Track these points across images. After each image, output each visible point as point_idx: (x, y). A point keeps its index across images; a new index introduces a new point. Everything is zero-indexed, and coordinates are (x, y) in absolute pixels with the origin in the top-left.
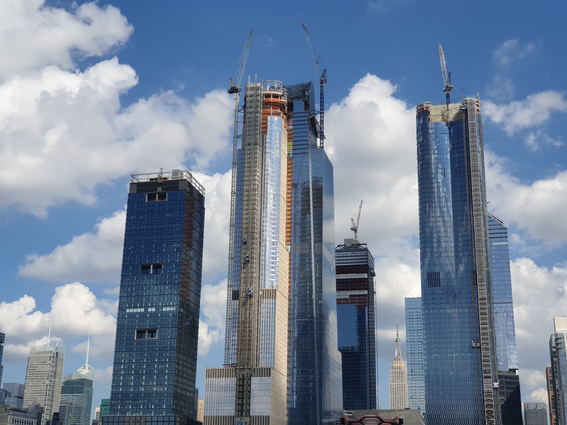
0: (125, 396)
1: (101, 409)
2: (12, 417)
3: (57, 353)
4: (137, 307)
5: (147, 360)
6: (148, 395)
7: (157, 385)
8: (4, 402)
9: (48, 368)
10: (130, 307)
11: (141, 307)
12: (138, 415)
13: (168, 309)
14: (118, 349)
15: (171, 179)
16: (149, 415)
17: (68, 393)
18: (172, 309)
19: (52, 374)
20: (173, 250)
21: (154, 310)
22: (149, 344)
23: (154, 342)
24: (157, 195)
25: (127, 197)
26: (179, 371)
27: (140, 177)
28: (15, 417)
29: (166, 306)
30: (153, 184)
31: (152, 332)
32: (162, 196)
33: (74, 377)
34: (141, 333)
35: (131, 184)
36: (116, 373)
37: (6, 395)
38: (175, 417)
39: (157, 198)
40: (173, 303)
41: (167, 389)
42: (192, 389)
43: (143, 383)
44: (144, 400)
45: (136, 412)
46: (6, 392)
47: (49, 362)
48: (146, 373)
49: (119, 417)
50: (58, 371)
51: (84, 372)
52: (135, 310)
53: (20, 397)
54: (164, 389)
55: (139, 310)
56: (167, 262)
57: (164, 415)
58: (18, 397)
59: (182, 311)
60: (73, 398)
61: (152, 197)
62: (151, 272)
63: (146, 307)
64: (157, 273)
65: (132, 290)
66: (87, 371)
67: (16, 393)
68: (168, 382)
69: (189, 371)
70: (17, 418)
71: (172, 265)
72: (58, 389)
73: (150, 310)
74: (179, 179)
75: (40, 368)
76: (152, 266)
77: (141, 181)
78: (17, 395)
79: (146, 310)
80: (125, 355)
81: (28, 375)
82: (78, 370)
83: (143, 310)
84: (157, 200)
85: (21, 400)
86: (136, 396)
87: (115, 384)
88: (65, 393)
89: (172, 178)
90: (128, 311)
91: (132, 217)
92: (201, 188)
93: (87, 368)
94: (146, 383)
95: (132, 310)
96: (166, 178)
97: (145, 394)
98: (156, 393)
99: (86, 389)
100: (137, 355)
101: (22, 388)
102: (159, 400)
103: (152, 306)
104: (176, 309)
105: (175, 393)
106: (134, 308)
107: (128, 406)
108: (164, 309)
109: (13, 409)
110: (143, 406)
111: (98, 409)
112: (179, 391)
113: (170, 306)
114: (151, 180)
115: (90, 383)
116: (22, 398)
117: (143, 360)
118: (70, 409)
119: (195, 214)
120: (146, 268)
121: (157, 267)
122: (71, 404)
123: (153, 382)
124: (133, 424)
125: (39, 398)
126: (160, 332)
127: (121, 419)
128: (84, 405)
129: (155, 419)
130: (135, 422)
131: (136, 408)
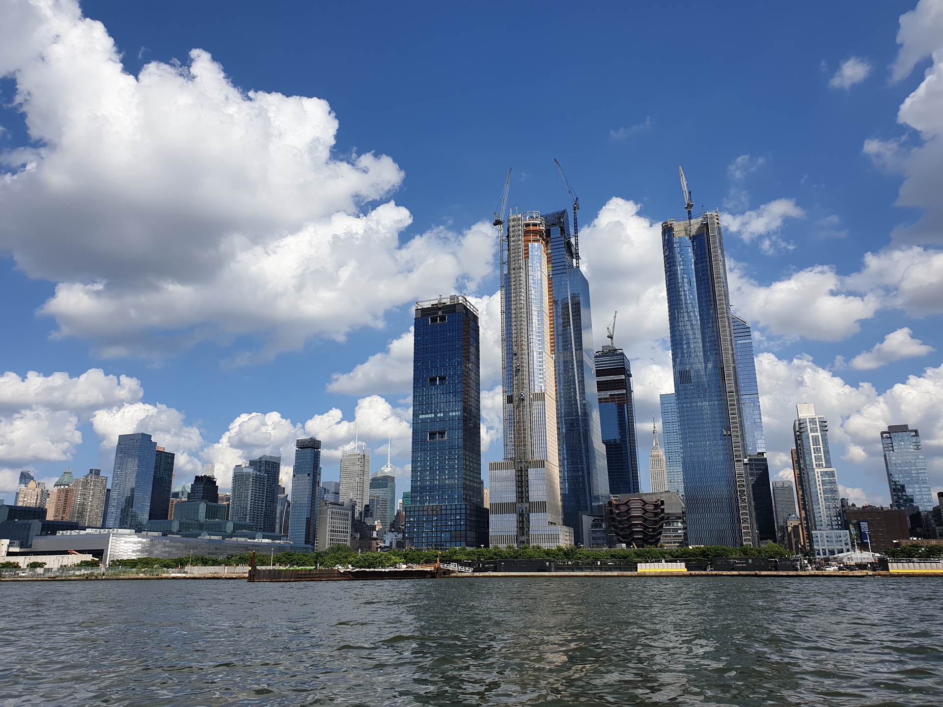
0: (423, 488)
1: (403, 501)
2: (331, 510)
3: (364, 455)
4: (428, 414)
5: (439, 457)
6: (442, 487)
7: (449, 478)
8: (323, 498)
9: (357, 468)
10: (422, 414)
11: (431, 413)
12: (434, 504)
13: (454, 414)
14: (414, 451)
15: (449, 304)
16: (444, 504)
17: (376, 488)
18: (457, 414)
19: (362, 473)
20: (455, 363)
21: (442, 415)
22: (439, 444)
23: (444, 442)
24: (438, 318)
25: (414, 321)
26: (466, 466)
27: (423, 303)
28: (333, 510)
29: (452, 411)
30: (434, 309)
31: (442, 434)
32: (442, 319)
33: (379, 475)
34: (432, 435)
35: (416, 310)
36: (414, 470)
37: (324, 491)
38: (466, 505)
39: (438, 320)
40: (458, 408)
41: (458, 481)
42: (478, 481)
43: (437, 478)
44: (439, 492)
45: (433, 502)
46: (325, 489)
47: (358, 463)
48: (439, 469)
49: (419, 507)
50: (365, 470)
51: (387, 470)
52: (427, 416)
53: (337, 493)
54: (455, 481)
55: (430, 416)
56: (450, 374)
57: (456, 503)
58: (335, 493)
59: (466, 415)
60: (379, 492)
61: (434, 320)
62: (438, 384)
63: (435, 413)
64: (442, 384)
65: (423, 399)
66: (390, 469)
67: (333, 490)
68: (458, 476)
69: (475, 466)
70: (336, 510)
71: (455, 377)
72: (367, 485)
73: (439, 415)
74: (456, 303)
75: (351, 468)
76: (438, 378)
77: (424, 307)
78: (334, 491)
79: (436, 415)
80: (421, 454)
81: (342, 475)
82: (382, 469)
83: (433, 415)
84: (438, 322)
85: (337, 495)
86: (432, 488)
87: (414, 480)
88: (373, 488)
89: (450, 302)
90: (421, 417)
92: (475, 310)
93: (389, 466)
94: (439, 477)
95: (424, 416)
96: (445, 303)
97: (439, 486)
98: (449, 485)
99: (389, 484)
100: (430, 454)
101: (337, 485)
102: (452, 491)
103: (440, 412)
104: (461, 413)
105: (464, 484)
106: (425, 414)
107: (426, 498)
108: (451, 414)
109: (331, 503)
110: (439, 497)
111: (401, 501)
112: (467, 482)
113: (455, 411)
114: (432, 305)
115: (393, 479)
117: (436, 458)
118: (378, 501)
119: (471, 332)
120: (433, 380)
121: (442, 379)
122: (378, 497)
123: (445, 476)
124: (430, 513)
125: (351, 493)
126: (449, 433)
127: (421, 509)
128: (389, 498)
129: (449, 507)
130: (433, 510)
131: (433, 498)
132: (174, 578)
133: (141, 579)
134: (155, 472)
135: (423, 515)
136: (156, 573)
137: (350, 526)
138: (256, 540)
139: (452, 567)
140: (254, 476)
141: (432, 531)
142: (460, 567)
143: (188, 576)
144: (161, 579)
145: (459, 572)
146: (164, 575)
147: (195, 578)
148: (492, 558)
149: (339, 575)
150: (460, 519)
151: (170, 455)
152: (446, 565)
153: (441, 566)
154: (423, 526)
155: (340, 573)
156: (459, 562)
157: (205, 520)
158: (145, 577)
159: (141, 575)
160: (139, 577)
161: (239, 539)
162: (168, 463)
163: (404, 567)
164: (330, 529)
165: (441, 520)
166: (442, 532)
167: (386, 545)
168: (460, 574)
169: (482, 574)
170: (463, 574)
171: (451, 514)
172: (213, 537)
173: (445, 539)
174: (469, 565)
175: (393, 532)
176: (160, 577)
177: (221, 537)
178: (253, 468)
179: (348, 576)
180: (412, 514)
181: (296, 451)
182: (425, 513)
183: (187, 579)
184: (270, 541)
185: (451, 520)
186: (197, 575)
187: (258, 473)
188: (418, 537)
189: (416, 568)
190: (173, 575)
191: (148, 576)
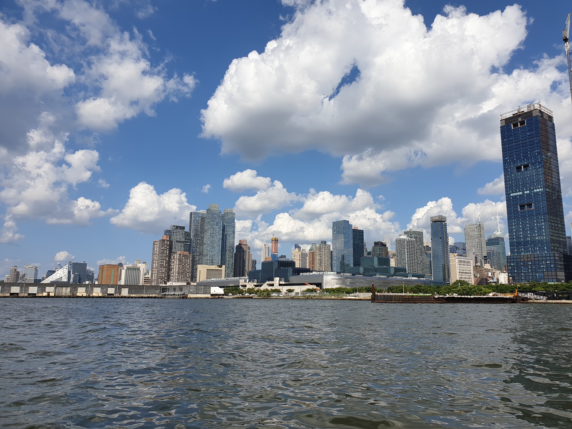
0: (519, 244)
2: (458, 259)
3: (480, 225)
4: (517, 192)
5: (529, 221)
6: (534, 242)
7: (538, 236)
9: (476, 233)
10: (513, 193)
11: (519, 191)
12: (528, 254)
13: (538, 190)
15: (526, 111)
16: (536, 253)
17: (491, 245)
18: (540, 190)
19: (479, 236)
20: (535, 154)
21: (528, 192)
22: (528, 212)
23: (532, 211)
24: (519, 123)
25: (500, 129)
26: (552, 226)
27: (504, 115)
29: (536, 189)
30: (515, 117)
31: (530, 205)
32: (522, 123)
33: (493, 237)
34: (522, 207)
35: (501, 120)
37: (456, 249)
38: (554, 254)
39: (519, 125)
40: (541, 186)
41: (546, 237)
42: (563, 236)
43: (529, 236)
44: (531, 245)
45: (527, 252)
47: (476, 230)
48: (530, 229)
50: (482, 234)
51: (498, 233)
52: (516, 194)
54: (543, 237)
55: (519, 194)
56: (532, 162)
57: (546, 253)
58: (463, 249)
59: (548, 190)
60: (494, 248)
61: (515, 125)
62: (523, 170)
63: (523, 191)
64: (527, 170)
65: (512, 182)
66: (500, 233)
67: (461, 247)
68: (545, 233)
69: (560, 226)
70: (461, 260)
71: (536, 163)
72: (484, 244)
73: (525, 192)
74: (532, 109)
75: (472, 233)
76: (522, 166)
77: (507, 117)
79: (523, 193)
80: (514, 220)
81: (466, 238)
82: (494, 233)
83: (521, 193)
85: (465, 250)
86: (526, 243)
88: (489, 246)
89: (528, 110)
90: (512, 195)
91: (505, 140)
92: (549, 112)
93: (499, 231)
94: (530, 235)
95: (514, 194)
96: (523, 111)
97: (531, 242)
98: (539, 241)
99: (500, 242)
100: (522, 220)
101: (464, 244)
102: (541, 245)
103: (527, 190)
104: (543, 189)
105: (551, 239)
107: (521, 249)
108: (535, 191)
110: (531, 249)
112: (554, 238)
113: (539, 188)
114: (513, 115)
115: (502, 239)
117: (526, 222)
118: (493, 254)
119: (550, 129)
120: (519, 168)
121: (526, 166)
122: (493, 251)
123: (535, 234)
124: (526, 260)
125: (474, 249)
126: (535, 204)
127: (518, 257)
128: (501, 251)
130: (527, 258)
131: (527, 250)
132: (349, 299)
133: (333, 299)
134: (354, 241)
135: (521, 261)
136: (340, 296)
137: (472, 269)
138: (408, 278)
139: (529, 295)
140: (408, 240)
141: (529, 272)
142: (535, 296)
143: (357, 298)
144: (343, 299)
145: (535, 299)
146: (345, 297)
147: (361, 300)
150: (550, 263)
151: (361, 231)
152: (523, 294)
153: (520, 295)
154: (521, 269)
155: (435, 298)
156: (535, 292)
157: (378, 266)
158: (334, 298)
159: (333, 297)
160: (332, 298)
161: (397, 277)
163: (491, 295)
164: (459, 271)
165: (535, 264)
166: (536, 272)
167: (494, 281)
168: (536, 301)
169: (554, 301)
170: (538, 301)
171: (543, 260)
172: (381, 276)
173: (539, 277)
174: (544, 295)
175: (505, 273)
176: (342, 298)
177: (386, 276)
178: (406, 235)
180: (512, 260)
181: (431, 224)
182: (522, 260)
184: (417, 278)
185: (543, 264)
186: (362, 298)
187: (410, 239)
188: (518, 276)
189: (500, 296)
190: (349, 297)
191: (336, 298)
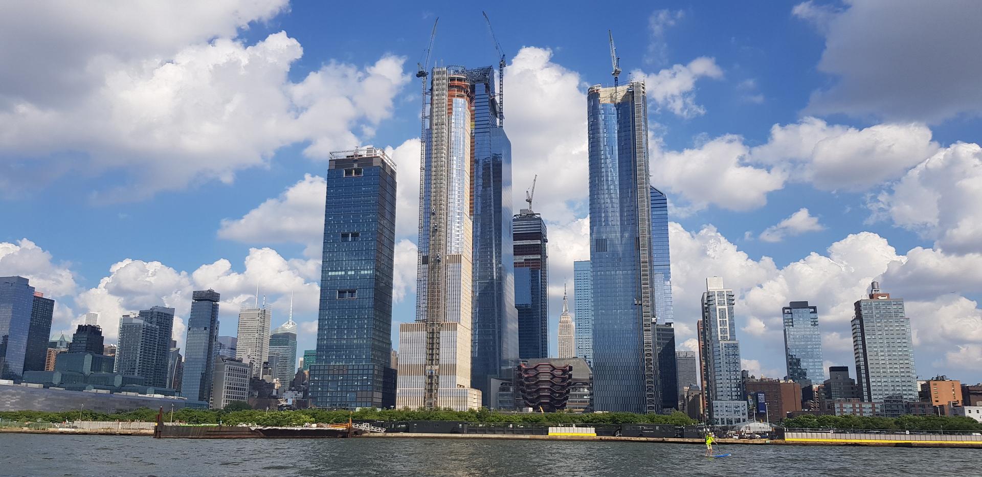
0: (329, 348)
1: (304, 359)
2: (229, 366)
3: (264, 311)
4: (338, 271)
5: (348, 317)
6: (350, 347)
7: (357, 338)
8: (219, 353)
9: (256, 324)
10: (332, 271)
11: (341, 270)
12: (341, 364)
13: (366, 272)
14: (322, 308)
16: (351, 364)
17: (276, 345)
18: (369, 272)
19: (261, 329)
20: (369, 220)
21: (353, 273)
22: (349, 303)
23: (354, 301)
24: (354, 171)
25: (327, 172)
26: (376, 326)
27: (338, 154)
28: (231, 366)
29: (364, 270)
30: (349, 161)
31: (352, 292)
32: (358, 172)
33: (280, 332)
34: (342, 293)
35: (330, 160)
36: (320, 328)
37: (220, 347)
38: (374, 366)
39: (354, 173)
40: (370, 267)
41: (367, 341)
42: (387, 341)
43: (345, 337)
44: (346, 352)
45: (339, 362)
46: (221, 344)
47: (258, 318)
48: (347, 328)
49: (324, 366)
50: (265, 326)
51: (288, 327)
52: (337, 273)
53: (233, 349)
54: (363, 341)
55: (340, 273)
56: (363, 231)
57: (364, 364)
59: (378, 274)
60: (279, 350)
61: (348, 173)
62: (350, 240)
63: (346, 271)
64: (355, 240)
65: (333, 255)
66: (291, 326)
67: (228, 344)
68: (367, 336)
69: (385, 326)
70: (233, 366)
71: (368, 233)
72: (267, 341)
73: (349, 273)
74: (373, 156)
75: (249, 324)
76: (350, 234)
77: (339, 158)
78: (230, 347)
79: (346, 273)
80: (329, 312)
81: (239, 330)
82: (283, 326)
83: (343, 273)
84: (353, 175)
85: (234, 351)
86: (339, 348)
87: (320, 337)
88: (273, 345)
89: (367, 155)
90: (330, 274)
91: (332, 191)
92: (393, 164)
93: (291, 323)
94: (347, 336)
95: (333, 273)
96: (361, 156)
97: (347, 346)
98: (357, 345)
99: (291, 341)
100: (339, 312)
101: (235, 340)
102: (360, 352)
103: (351, 270)
104: (373, 271)
105: (373, 344)
106: (335, 271)
107: (332, 357)
108: (362, 272)
109: (228, 359)
110: (346, 357)
111: (302, 359)
112: (376, 343)
113: (367, 270)
114: (347, 157)
115: (294, 336)
116: (235, 349)
117: (345, 317)
118: (277, 358)
119: (388, 188)
120: (345, 236)
121: (355, 235)
122: (278, 354)
123: (353, 336)
124: (336, 372)
125: (250, 349)
126: (360, 292)
127: (327, 368)
128: (289, 356)
129: (356, 367)
130: (339, 370)
131: (339, 358)
132: (62, 433)
133: (25, 432)
134: (32, 319)
135: (329, 375)
136: (42, 427)
137: (248, 384)
138: (147, 395)
139: (364, 427)
140: (145, 327)
141: (337, 391)
142: (372, 428)
143: (78, 431)
144: (48, 433)
145: (371, 432)
146: (51, 430)
147: (85, 434)
148: (405, 419)
149: (250, 433)
150: (367, 380)
151: (49, 302)
152: (358, 425)
153: (353, 426)
154: (328, 386)
155: (252, 431)
156: (372, 422)
157: (90, 372)
158: (30, 431)
159: (25, 429)
160: (23, 430)
161: (129, 393)
162: (47, 310)
163: (314, 426)
164: (227, 385)
165: (347, 380)
166: (347, 392)
167: (288, 404)
168: (372, 434)
169: (394, 435)
170: (376, 435)
171: (358, 374)
172: (100, 391)
173: (350, 399)
174: (382, 426)
175: (293, 390)
176: (46, 431)
177: (109, 391)
178: (144, 318)
179: (259, 434)
180: (317, 372)
181: (193, 303)
182: (331, 372)
183: (77, 434)
184: (163, 396)
185: (358, 380)
186: (87, 430)
187: (149, 325)
188: (322, 397)
189: (327, 427)
190: (61, 430)
191: (33, 430)
